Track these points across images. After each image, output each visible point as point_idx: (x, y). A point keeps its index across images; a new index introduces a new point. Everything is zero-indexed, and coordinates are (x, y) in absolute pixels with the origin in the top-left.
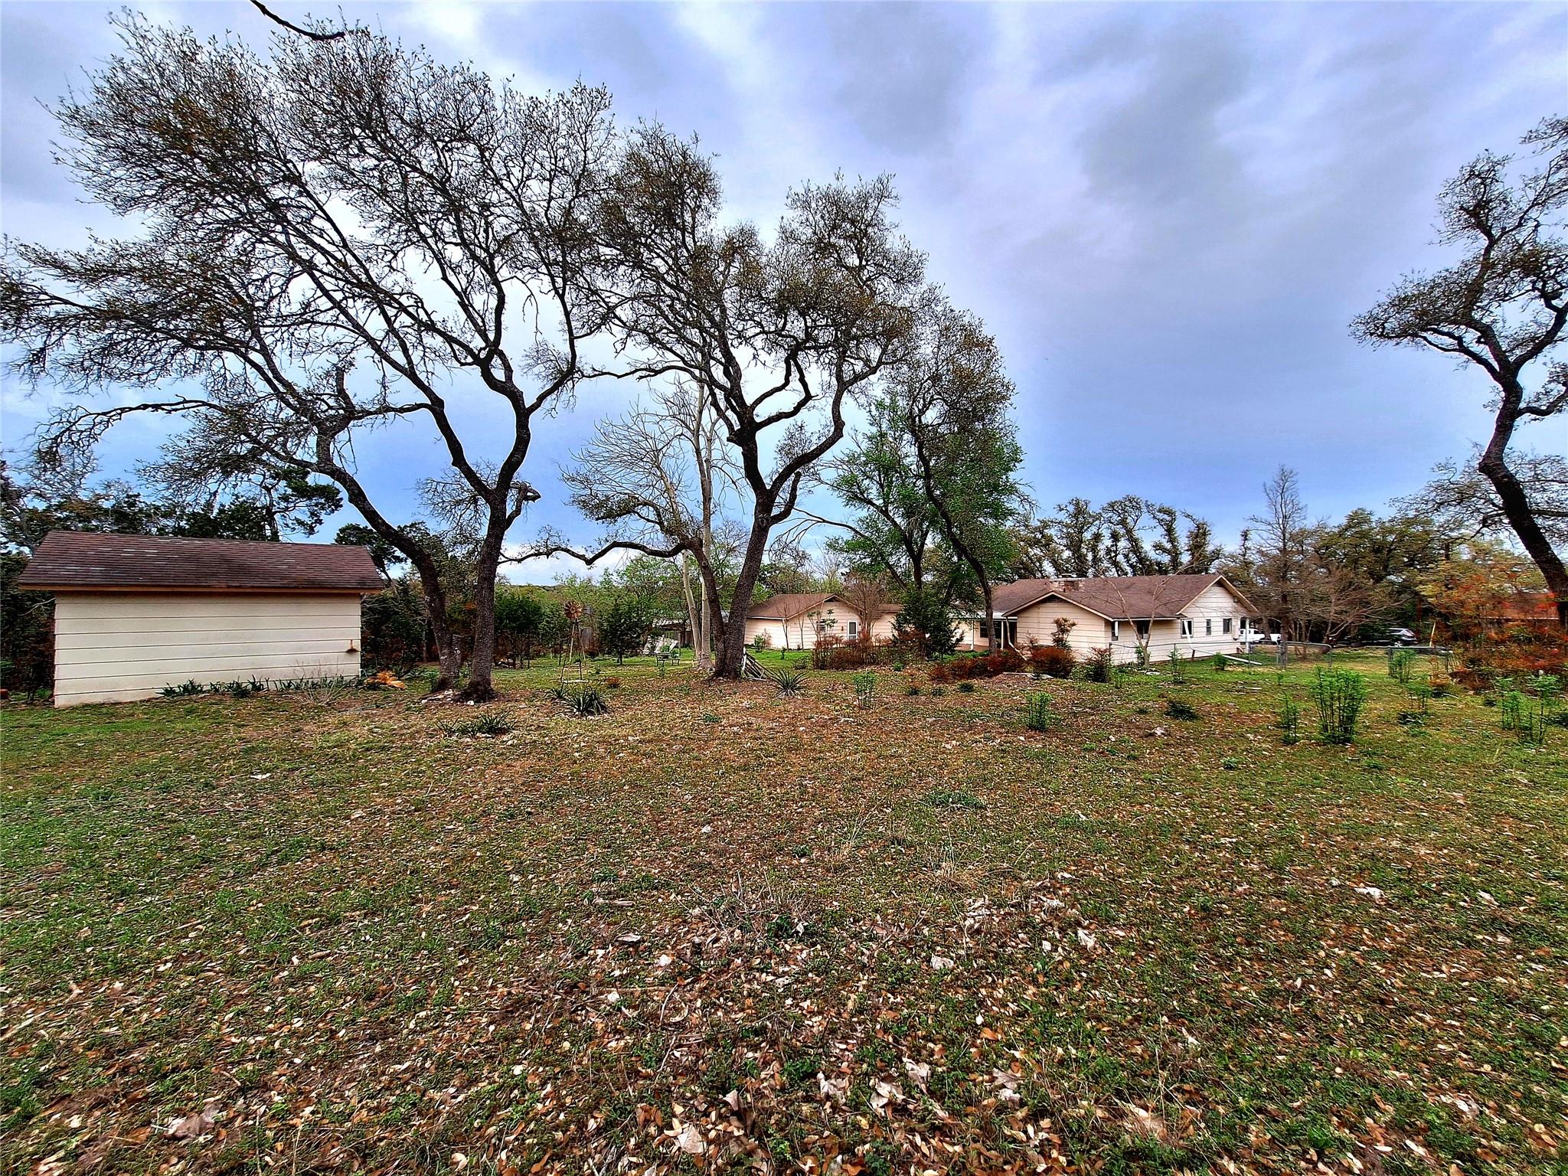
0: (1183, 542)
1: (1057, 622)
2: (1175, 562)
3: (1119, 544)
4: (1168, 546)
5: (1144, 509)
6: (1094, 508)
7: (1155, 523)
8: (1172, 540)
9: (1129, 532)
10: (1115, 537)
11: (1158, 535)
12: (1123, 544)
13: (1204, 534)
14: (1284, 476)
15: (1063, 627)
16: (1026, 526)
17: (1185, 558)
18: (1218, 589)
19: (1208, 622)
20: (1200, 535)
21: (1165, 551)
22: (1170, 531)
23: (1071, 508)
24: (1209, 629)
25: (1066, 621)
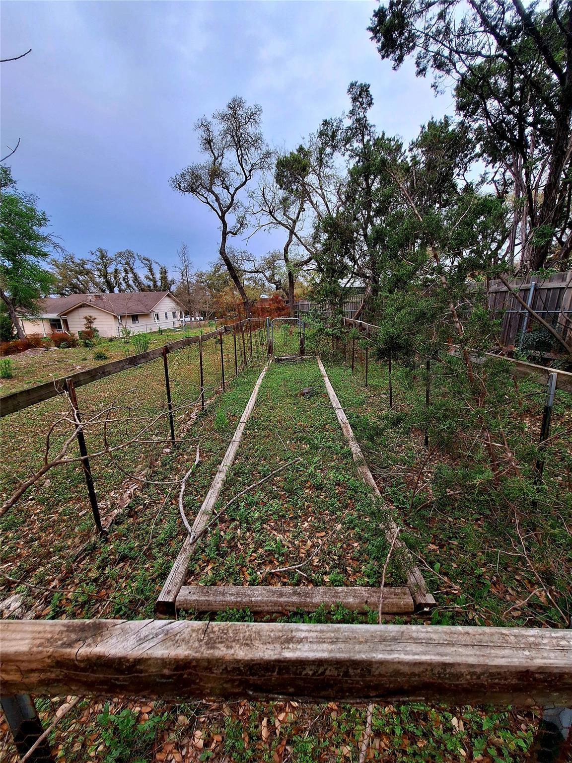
0: (158, 276)
1: (86, 318)
2: (155, 285)
3: (128, 275)
4: (151, 277)
5: (137, 258)
6: (111, 254)
7: (142, 265)
8: (152, 274)
9: (132, 269)
10: (126, 271)
11: (146, 272)
12: (130, 275)
13: (166, 272)
14: (184, 248)
15: (90, 320)
16: (73, 262)
17: (159, 284)
18: (168, 298)
19: (166, 314)
20: (164, 273)
21: (150, 280)
22: (151, 270)
23: (98, 253)
24: (166, 317)
25: (91, 317)
